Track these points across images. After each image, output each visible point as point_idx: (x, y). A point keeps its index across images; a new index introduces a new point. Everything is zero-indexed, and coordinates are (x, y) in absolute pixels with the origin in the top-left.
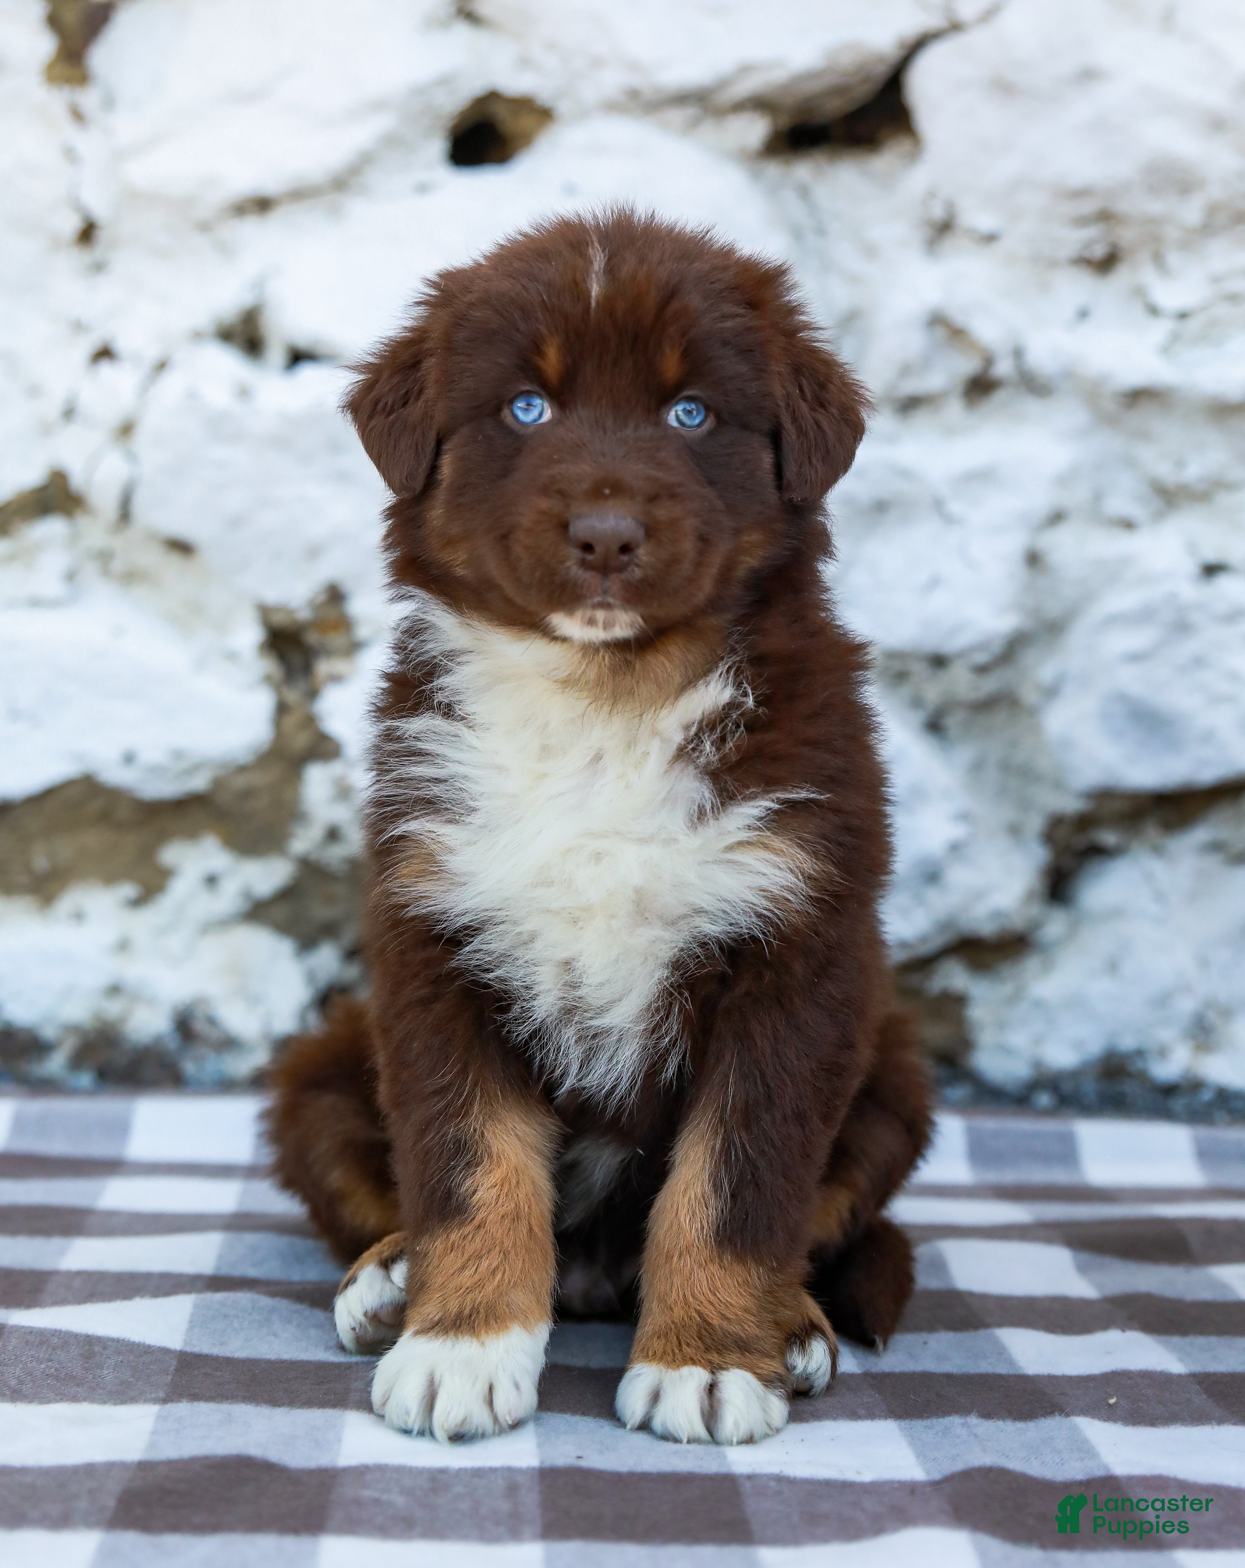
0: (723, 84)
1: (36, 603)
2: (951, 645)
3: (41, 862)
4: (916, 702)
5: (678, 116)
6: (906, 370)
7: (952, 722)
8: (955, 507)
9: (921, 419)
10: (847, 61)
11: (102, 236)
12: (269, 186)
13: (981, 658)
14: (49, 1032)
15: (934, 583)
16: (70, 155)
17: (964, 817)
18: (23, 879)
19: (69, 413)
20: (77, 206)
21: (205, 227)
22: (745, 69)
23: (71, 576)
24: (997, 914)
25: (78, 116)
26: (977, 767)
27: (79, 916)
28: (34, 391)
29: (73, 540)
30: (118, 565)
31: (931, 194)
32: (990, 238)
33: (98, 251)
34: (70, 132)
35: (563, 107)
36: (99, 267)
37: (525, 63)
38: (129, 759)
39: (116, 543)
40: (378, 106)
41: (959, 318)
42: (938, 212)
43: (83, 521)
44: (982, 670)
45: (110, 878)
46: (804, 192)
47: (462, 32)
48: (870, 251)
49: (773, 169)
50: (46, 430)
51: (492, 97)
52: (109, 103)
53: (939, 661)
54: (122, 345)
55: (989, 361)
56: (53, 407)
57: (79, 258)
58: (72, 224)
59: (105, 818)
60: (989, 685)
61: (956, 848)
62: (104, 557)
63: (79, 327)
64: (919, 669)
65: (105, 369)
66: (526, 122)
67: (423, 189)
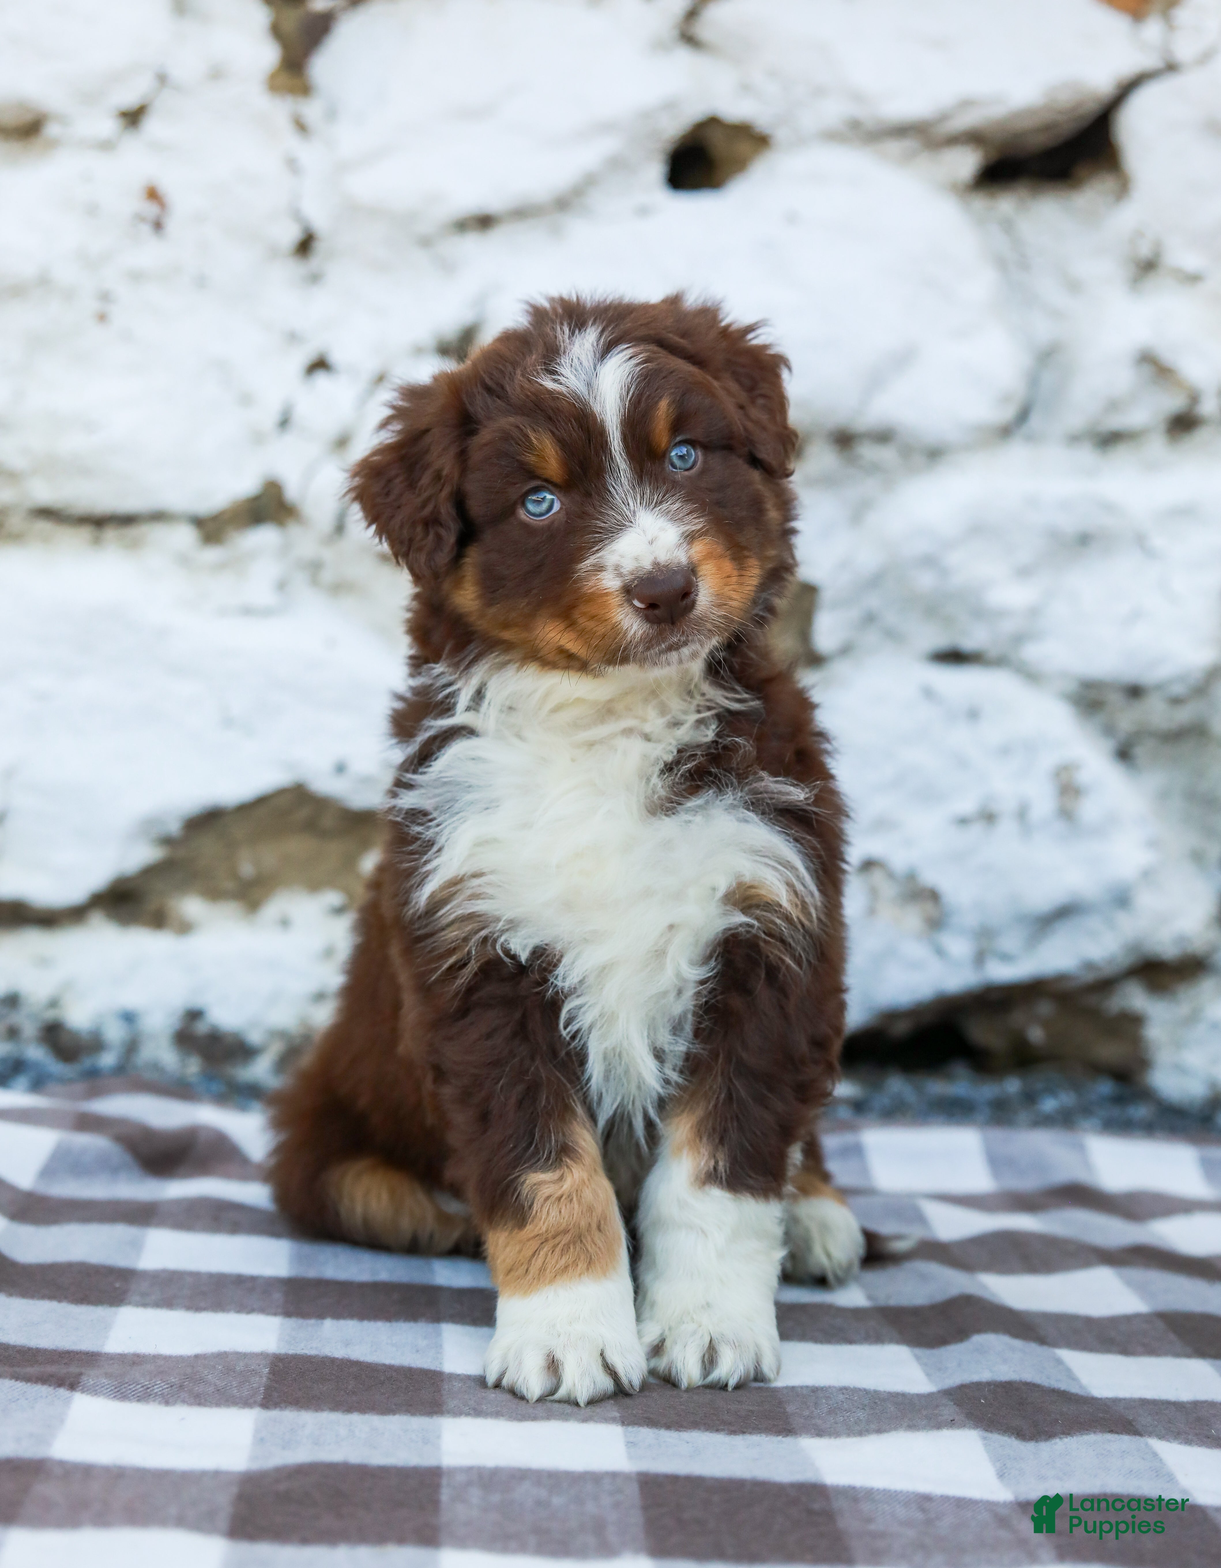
0: (944, 117)
1: (248, 611)
2: (1149, 677)
3: (247, 869)
4: (1109, 730)
5: (895, 147)
6: (1113, 405)
7: (1140, 751)
8: (1158, 541)
9: (1121, 454)
10: (1065, 99)
11: (320, 247)
12: (492, 203)
13: (1178, 689)
14: (255, 1037)
15: (1136, 616)
16: (292, 165)
17: (1153, 844)
18: (229, 885)
19: (285, 423)
20: (297, 215)
21: (425, 242)
22: (966, 104)
23: (282, 586)
24: (1181, 939)
25: (301, 127)
26: (1163, 796)
27: (285, 923)
28: (246, 400)
29: (285, 550)
30: (327, 576)
31: (1139, 234)
32: (1193, 279)
33: (315, 262)
34: (291, 141)
35: (780, 135)
36: (315, 278)
37: (746, 88)
38: (340, 769)
39: (328, 554)
40: (606, 127)
41: (1167, 356)
42: (1145, 251)
43: (294, 530)
44: (1176, 701)
45: (314, 886)
46: (1008, 226)
47: (684, 56)
48: (1074, 286)
49: (980, 202)
50: (258, 439)
51: (712, 122)
52: (332, 114)
53: (1135, 692)
54: (336, 357)
55: (1194, 398)
56: (269, 417)
57: (294, 268)
58: (291, 234)
59: (311, 827)
60: (1183, 716)
61: (1147, 875)
62: (314, 567)
63: (293, 338)
64: (1115, 699)
65: (321, 379)
66: (743, 147)
67: (643, 211)
